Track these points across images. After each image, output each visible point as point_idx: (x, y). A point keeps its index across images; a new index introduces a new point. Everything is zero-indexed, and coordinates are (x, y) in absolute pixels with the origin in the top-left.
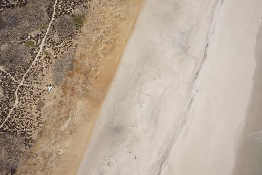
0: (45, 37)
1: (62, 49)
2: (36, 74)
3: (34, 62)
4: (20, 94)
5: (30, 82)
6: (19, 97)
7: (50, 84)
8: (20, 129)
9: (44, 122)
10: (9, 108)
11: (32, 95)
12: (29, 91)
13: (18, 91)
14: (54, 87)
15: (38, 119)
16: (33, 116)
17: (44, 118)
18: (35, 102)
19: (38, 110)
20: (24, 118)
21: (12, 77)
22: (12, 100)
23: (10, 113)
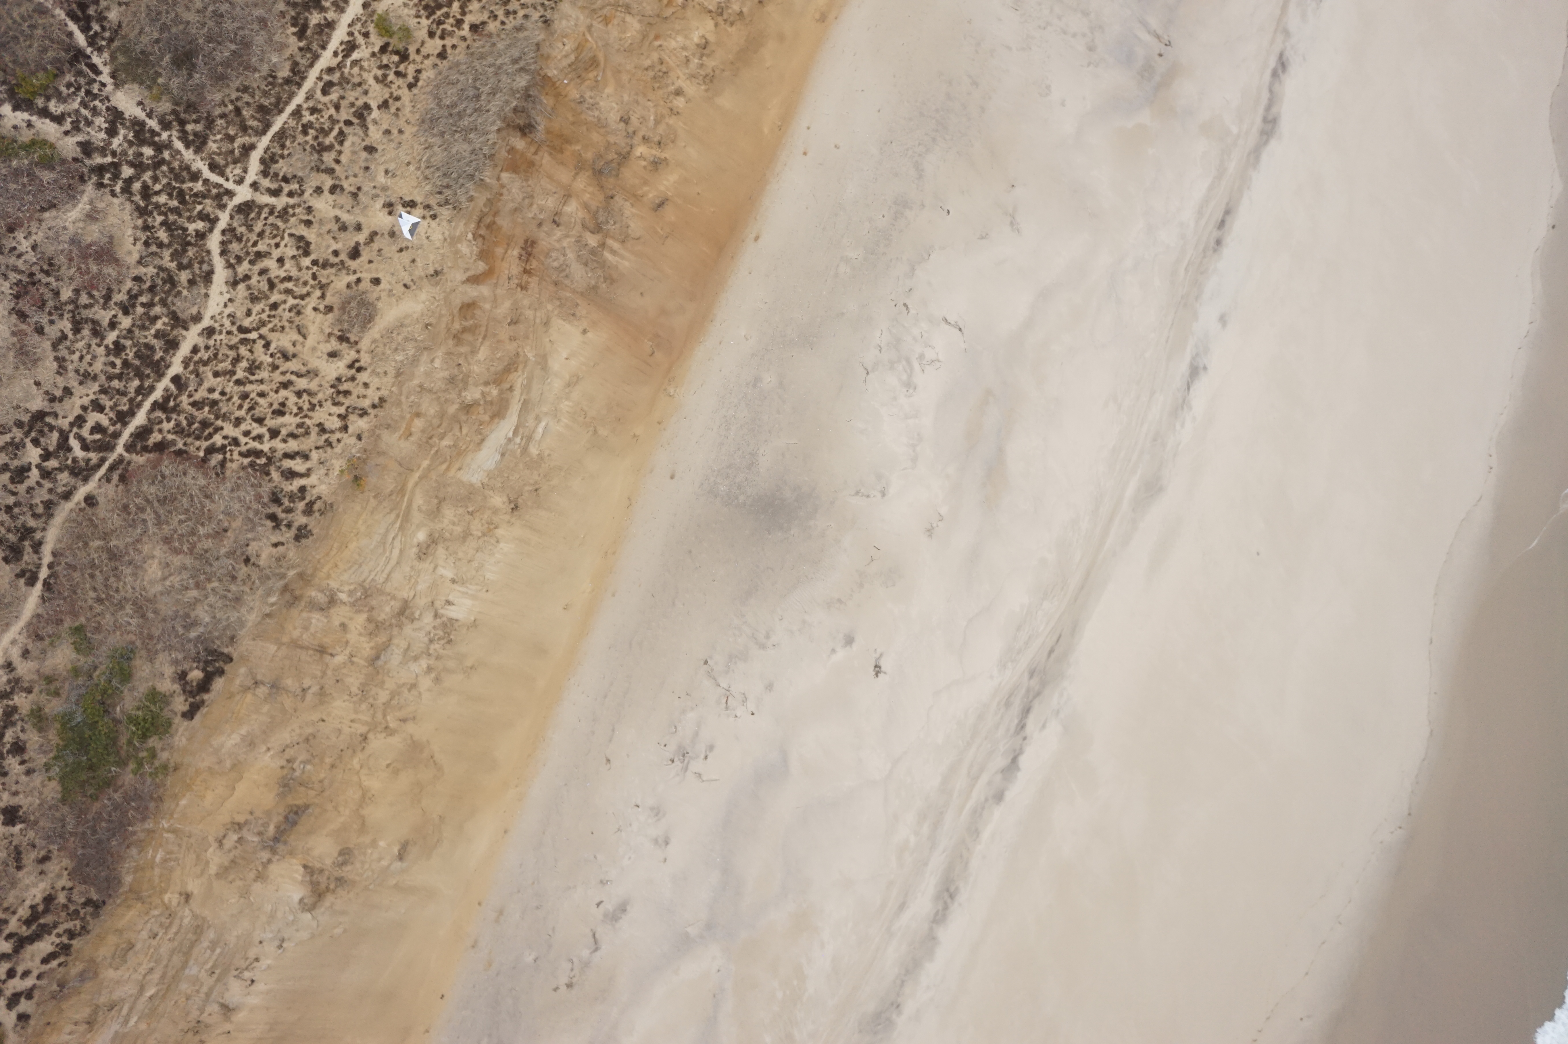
2: (328, 140)
3: (313, 74)
4: (235, 247)
5: (295, 186)
6: (230, 266)
7: (407, 199)
8: (243, 440)
9: (374, 406)
10: (179, 322)
11: (306, 253)
12: (291, 235)
13: (223, 232)
14: (434, 217)
15: (344, 387)
16: (312, 373)
17: (375, 382)
18: (323, 296)
19: (342, 339)
20: (261, 381)
21: (188, 155)
22: (192, 283)
23: (185, 349)
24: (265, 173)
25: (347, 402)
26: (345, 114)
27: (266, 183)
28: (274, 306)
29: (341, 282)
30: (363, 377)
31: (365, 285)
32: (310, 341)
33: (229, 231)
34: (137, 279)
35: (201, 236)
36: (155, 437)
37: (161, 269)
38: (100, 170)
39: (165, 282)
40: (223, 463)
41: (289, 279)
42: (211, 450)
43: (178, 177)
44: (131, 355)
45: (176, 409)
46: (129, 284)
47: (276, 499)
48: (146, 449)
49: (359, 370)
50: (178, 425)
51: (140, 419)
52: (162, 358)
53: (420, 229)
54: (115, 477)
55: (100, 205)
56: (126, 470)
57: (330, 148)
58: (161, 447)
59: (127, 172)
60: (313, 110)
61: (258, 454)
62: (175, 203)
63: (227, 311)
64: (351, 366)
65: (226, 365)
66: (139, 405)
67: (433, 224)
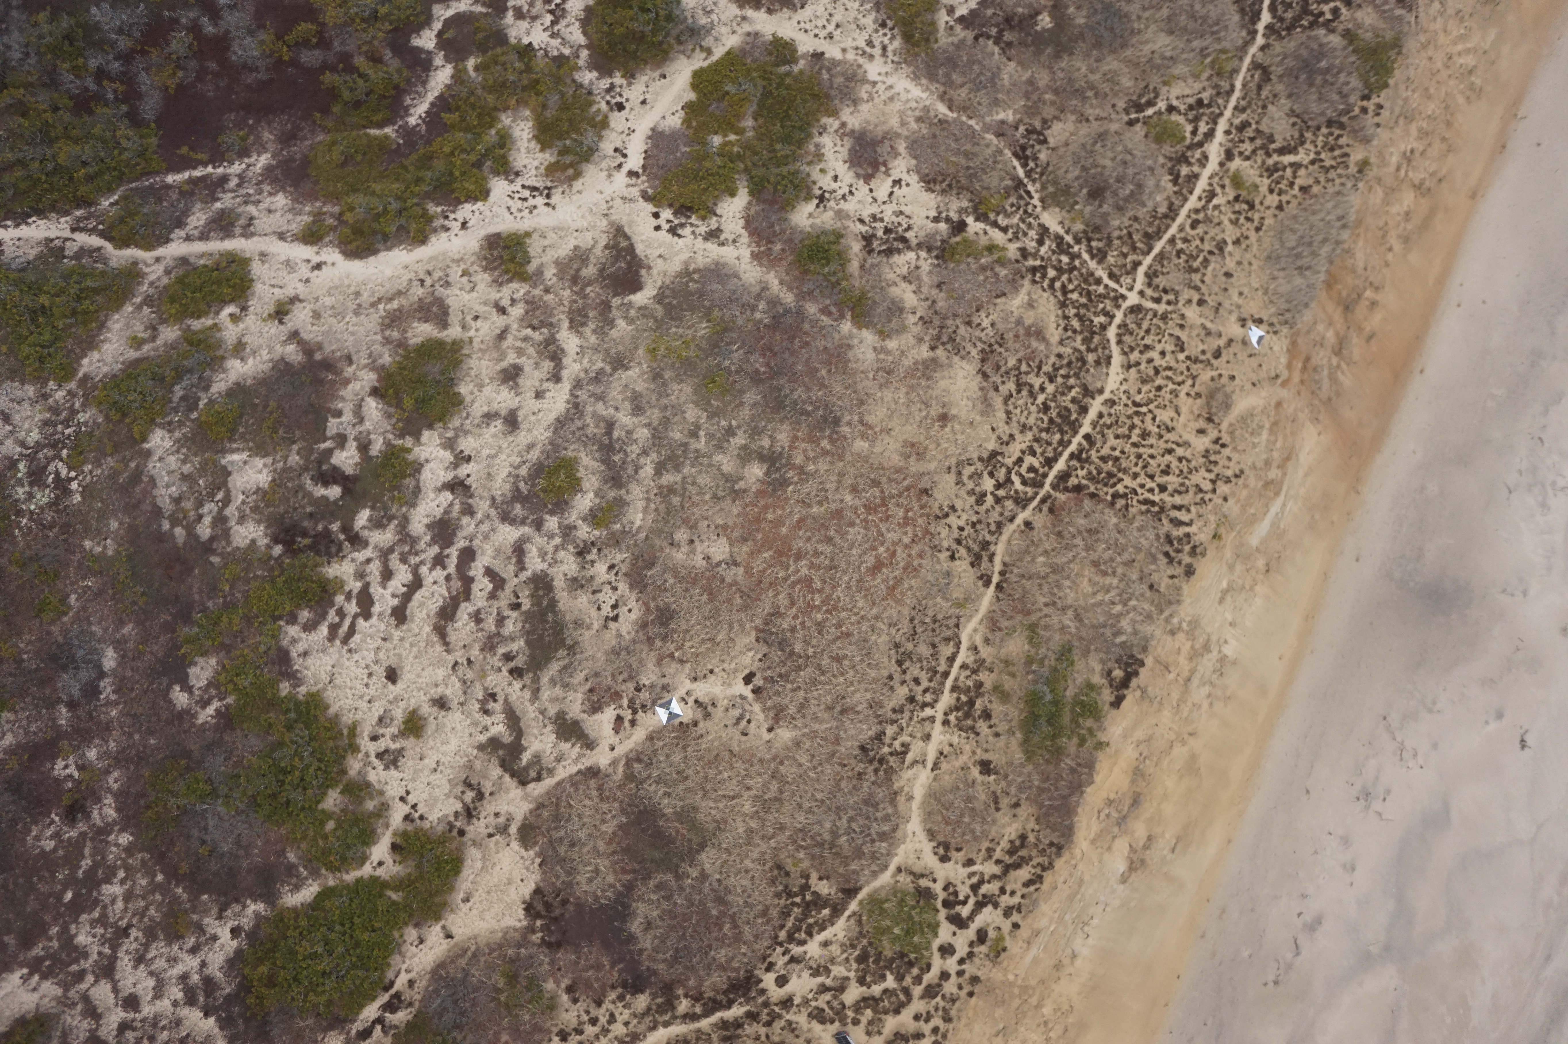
0: (1228, 113)
1: (1302, 172)
2: (1196, 264)
3: (1184, 212)
4: (1127, 339)
5: (1171, 297)
6: (1125, 353)
7: (1256, 316)
8: (1139, 491)
9: (1236, 476)
10: (1088, 392)
11: (1182, 350)
12: (1171, 335)
13: (1119, 327)
14: (1275, 333)
15: (1213, 458)
16: (1186, 444)
17: (1235, 457)
18: (1193, 385)
19: (1210, 420)
20: (1152, 446)
21: (1092, 264)
22: (1098, 363)
23: (1092, 414)
24: (1149, 285)
25: (1216, 470)
26: (1207, 247)
27: (1149, 292)
28: (1159, 388)
29: (1206, 375)
30: (1226, 452)
31: (1224, 380)
32: (1182, 419)
33: (1123, 326)
34: (1059, 356)
35: (1104, 327)
36: (1073, 481)
37: (1076, 350)
38: (1034, 270)
39: (1078, 360)
40: (1127, 506)
41: (1170, 368)
42: (1116, 496)
43: (1086, 281)
44: (1054, 415)
45: (1088, 460)
46: (1053, 359)
47: (1169, 540)
48: (1066, 489)
49: (1223, 446)
50: (1090, 473)
51: (1060, 465)
52: (1077, 420)
53: (1265, 342)
54: (1045, 508)
55: (1035, 297)
56: (1053, 504)
57: (1196, 270)
58: (1078, 488)
59: (1051, 273)
60: (1185, 240)
61: (1153, 503)
62: (1083, 300)
63: (1123, 388)
64: (1216, 441)
65: (1123, 430)
66: (1060, 454)
67: (1274, 338)
